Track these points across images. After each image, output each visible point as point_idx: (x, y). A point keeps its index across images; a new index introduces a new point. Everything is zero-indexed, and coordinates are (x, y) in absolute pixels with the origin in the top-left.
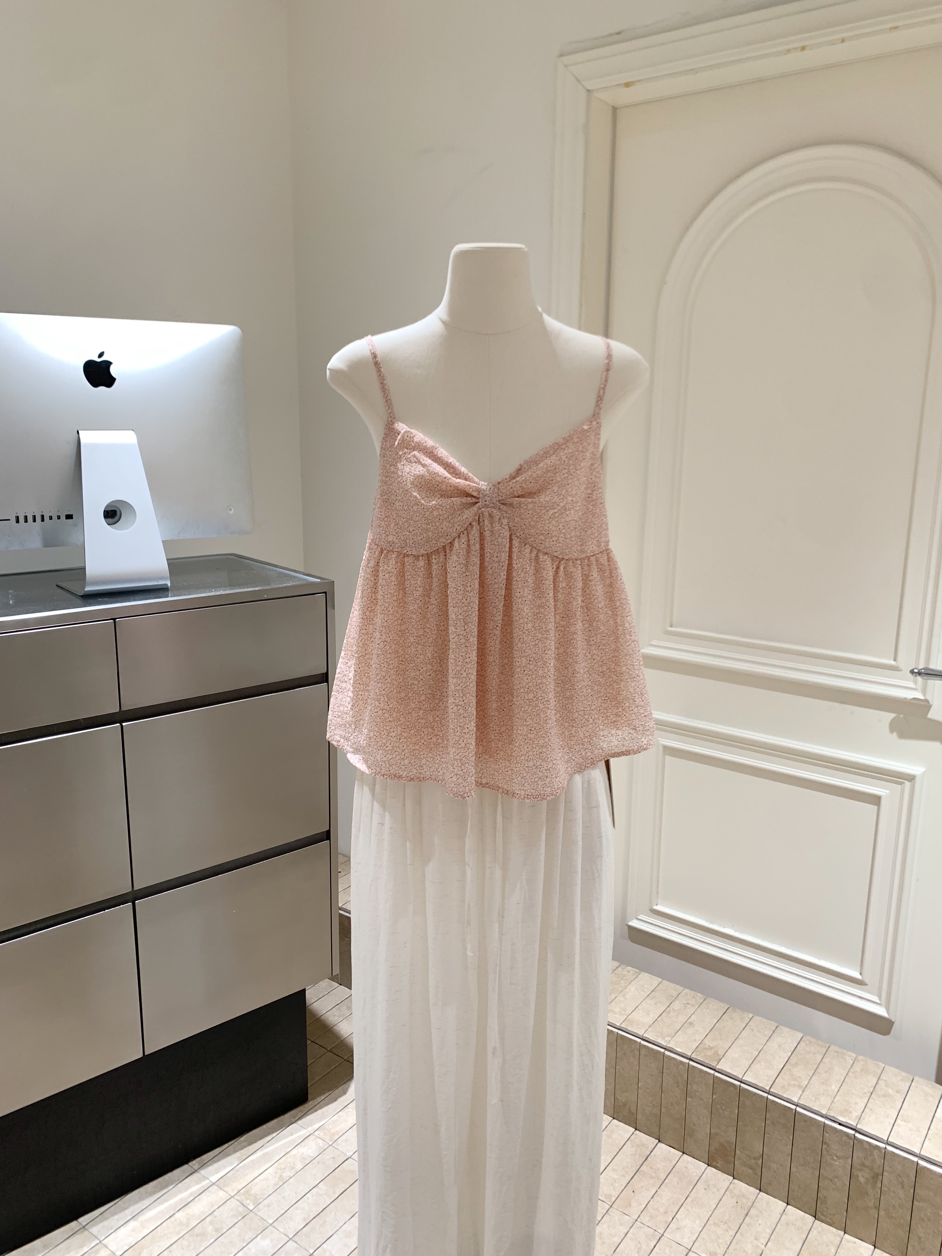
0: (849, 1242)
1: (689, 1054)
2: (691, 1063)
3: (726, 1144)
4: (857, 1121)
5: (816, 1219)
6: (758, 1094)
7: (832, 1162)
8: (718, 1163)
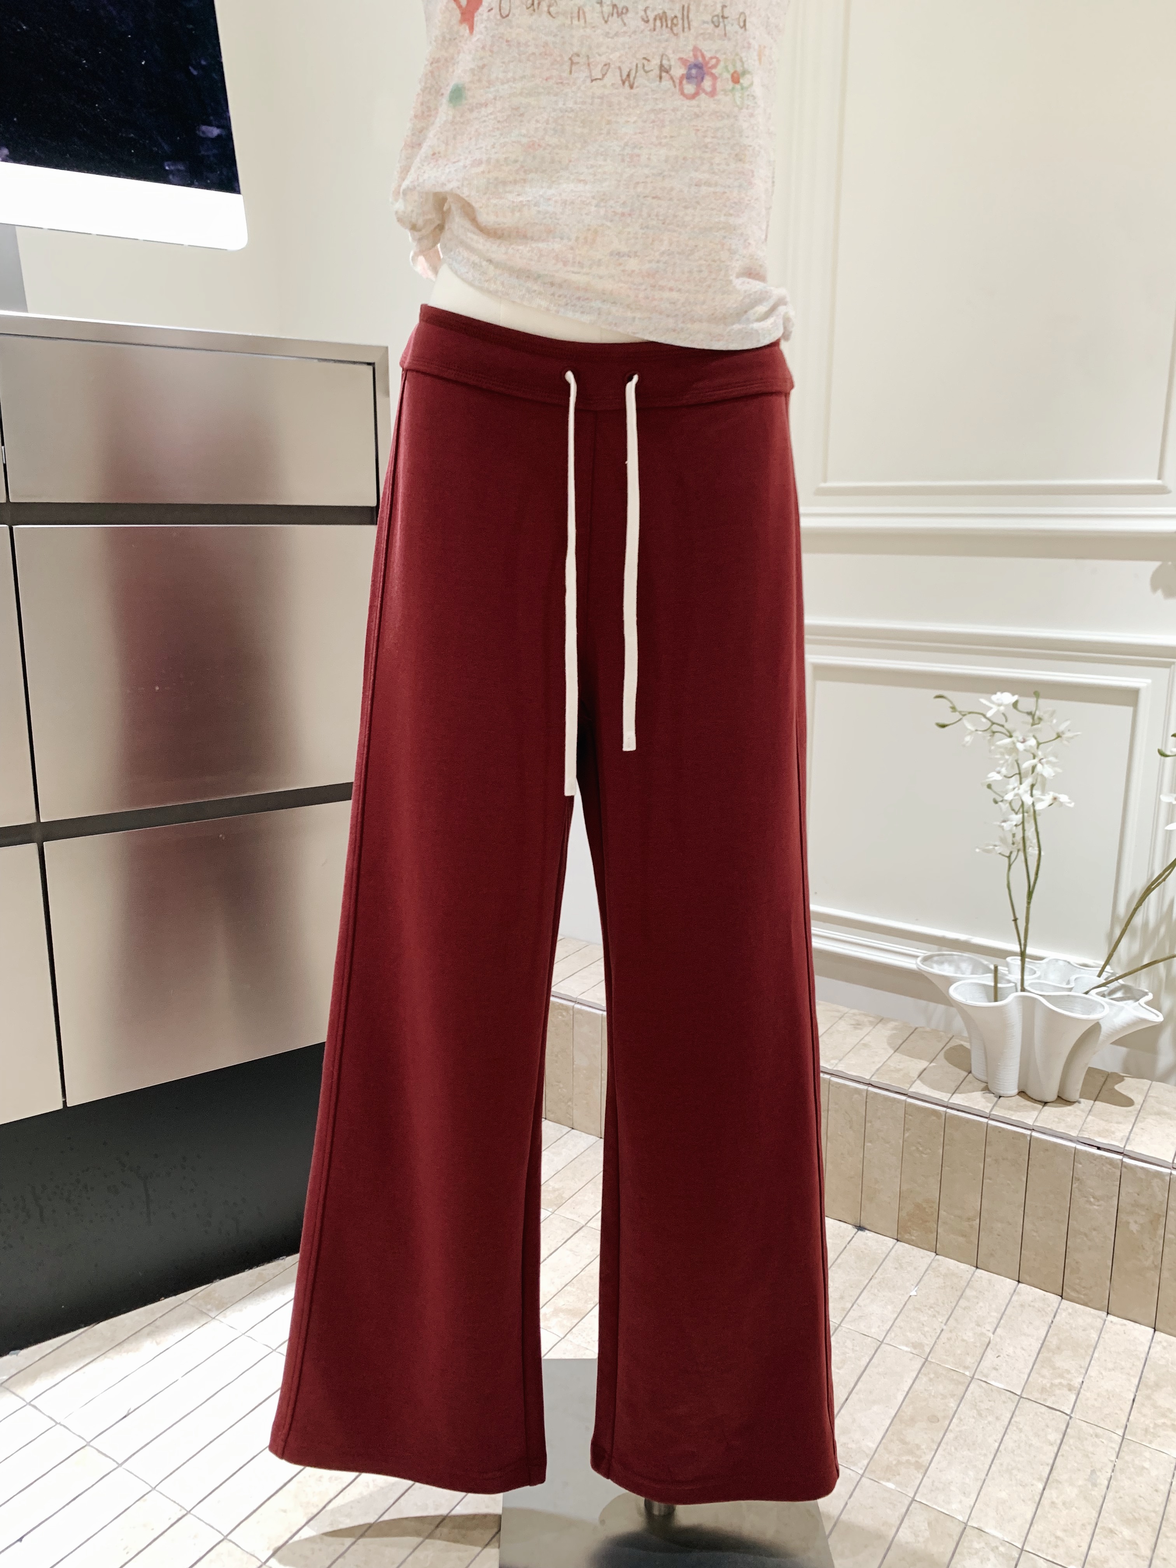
0: (1115, 1324)
1: (868, 1077)
2: (871, 1089)
3: (924, 1205)
4: (1124, 1142)
5: (1062, 1298)
6: (974, 1120)
7: (1088, 1206)
8: (911, 1235)
